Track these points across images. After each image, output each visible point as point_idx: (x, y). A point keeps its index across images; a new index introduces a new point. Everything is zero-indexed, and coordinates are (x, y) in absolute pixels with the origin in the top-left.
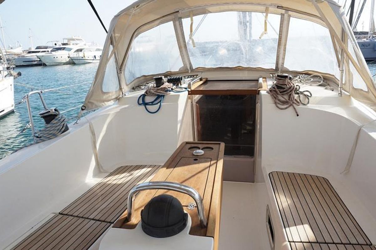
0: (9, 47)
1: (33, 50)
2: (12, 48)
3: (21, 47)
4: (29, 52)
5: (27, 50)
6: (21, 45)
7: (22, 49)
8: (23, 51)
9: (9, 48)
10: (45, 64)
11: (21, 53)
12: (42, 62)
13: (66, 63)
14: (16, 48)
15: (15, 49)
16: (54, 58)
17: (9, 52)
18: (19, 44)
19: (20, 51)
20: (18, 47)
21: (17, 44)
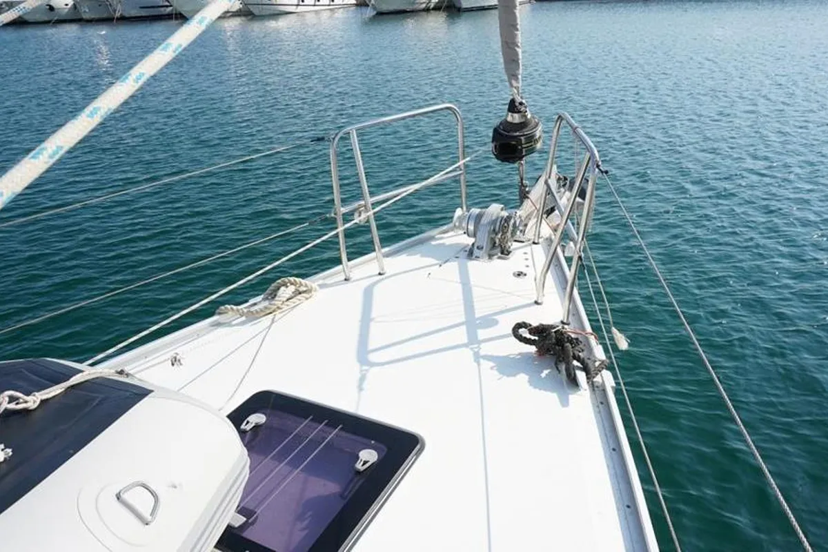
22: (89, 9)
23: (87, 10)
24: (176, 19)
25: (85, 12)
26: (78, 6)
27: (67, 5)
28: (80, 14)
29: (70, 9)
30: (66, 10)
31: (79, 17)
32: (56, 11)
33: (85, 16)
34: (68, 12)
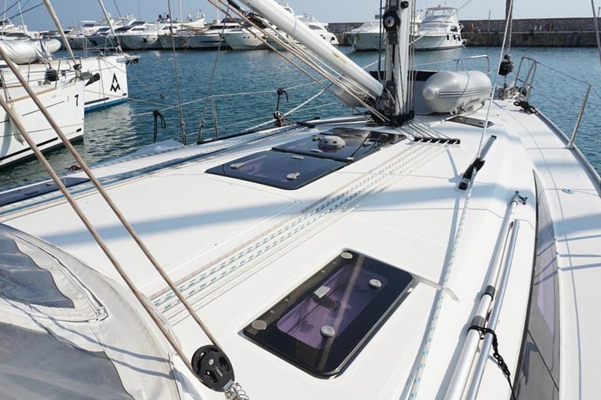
0: (188, 17)
1: (219, 23)
2: (191, 20)
3: (204, 19)
4: (212, 28)
5: (210, 24)
6: (204, 16)
7: (204, 21)
8: (205, 25)
9: (187, 19)
10: (230, 47)
11: (202, 28)
12: (226, 43)
13: (259, 46)
14: (196, 19)
15: (195, 21)
16: (244, 38)
17: (185, 26)
18: (201, 14)
19: (201, 25)
20: (200, 19)
21: (198, 13)
22: (167, 42)
23: (166, 43)
24: (228, 49)
25: (164, 44)
26: (160, 40)
27: (154, 39)
28: (161, 45)
29: (156, 41)
30: (154, 42)
31: (160, 47)
32: (148, 42)
33: (164, 46)
34: (154, 44)
